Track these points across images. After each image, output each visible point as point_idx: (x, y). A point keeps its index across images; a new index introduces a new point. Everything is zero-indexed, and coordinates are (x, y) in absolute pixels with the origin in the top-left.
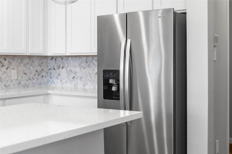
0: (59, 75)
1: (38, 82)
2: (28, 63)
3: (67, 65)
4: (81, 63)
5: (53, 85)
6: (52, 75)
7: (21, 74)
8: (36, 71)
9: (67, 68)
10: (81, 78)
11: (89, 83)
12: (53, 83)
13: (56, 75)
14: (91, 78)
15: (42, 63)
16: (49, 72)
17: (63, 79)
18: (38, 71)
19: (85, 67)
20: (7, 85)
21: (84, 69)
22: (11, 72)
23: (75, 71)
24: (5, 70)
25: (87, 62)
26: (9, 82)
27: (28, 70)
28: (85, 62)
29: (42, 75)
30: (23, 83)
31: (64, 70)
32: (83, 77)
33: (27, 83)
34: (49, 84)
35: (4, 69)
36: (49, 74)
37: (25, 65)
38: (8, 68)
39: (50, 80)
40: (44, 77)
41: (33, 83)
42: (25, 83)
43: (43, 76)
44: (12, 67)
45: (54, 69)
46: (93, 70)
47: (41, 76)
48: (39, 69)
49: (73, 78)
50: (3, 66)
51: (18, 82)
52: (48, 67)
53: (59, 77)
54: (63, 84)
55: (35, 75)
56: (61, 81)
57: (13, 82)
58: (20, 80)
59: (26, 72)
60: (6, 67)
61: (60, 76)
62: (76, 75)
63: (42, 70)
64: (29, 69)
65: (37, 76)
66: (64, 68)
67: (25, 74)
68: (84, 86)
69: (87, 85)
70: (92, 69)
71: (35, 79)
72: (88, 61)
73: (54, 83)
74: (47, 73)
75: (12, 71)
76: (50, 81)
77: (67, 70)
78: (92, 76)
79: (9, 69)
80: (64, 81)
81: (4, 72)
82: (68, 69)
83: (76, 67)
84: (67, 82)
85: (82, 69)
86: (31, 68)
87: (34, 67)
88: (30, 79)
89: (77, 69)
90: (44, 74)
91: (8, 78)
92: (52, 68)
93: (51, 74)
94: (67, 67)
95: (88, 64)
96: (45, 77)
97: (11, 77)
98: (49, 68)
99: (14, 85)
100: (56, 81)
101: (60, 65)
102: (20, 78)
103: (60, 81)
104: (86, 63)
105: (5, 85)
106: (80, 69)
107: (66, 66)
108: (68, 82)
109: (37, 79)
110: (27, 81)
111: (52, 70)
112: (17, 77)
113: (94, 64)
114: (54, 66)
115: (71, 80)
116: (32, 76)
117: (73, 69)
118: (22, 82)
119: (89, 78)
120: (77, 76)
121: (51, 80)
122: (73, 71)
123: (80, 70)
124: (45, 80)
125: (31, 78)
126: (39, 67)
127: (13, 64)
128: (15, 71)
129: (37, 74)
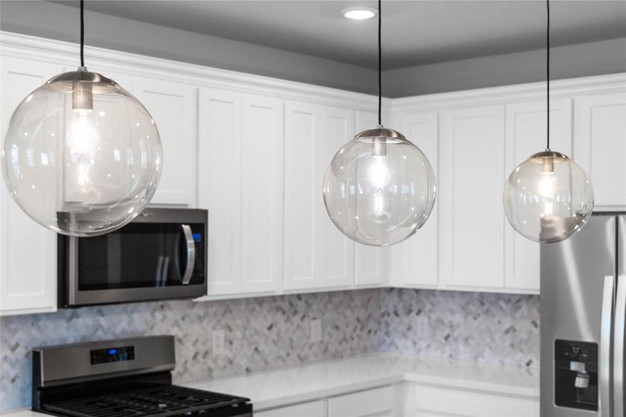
0: (409, 329)
1: (362, 346)
2: (341, 302)
3: (429, 307)
4: (468, 303)
5: (393, 353)
6: (391, 328)
7: (329, 329)
8: (358, 320)
9: (432, 315)
10: (466, 340)
11: (487, 353)
12: (393, 348)
13: (402, 328)
14: (493, 340)
15: (369, 301)
16: (383, 320)
17: (420, 339)
18: (361, 318)
19: (479, 315)
20: (302, 355)
21: (475, 319)
22: (309, 325)
23: (451, 322)
24: (300, 323)
25: (482, 304)
26: (306, 350)
27: (342, 318)
28: (476, 302)
29: (368, 329)
30: (332, 349)
31: (422, 319)
32: (473, 339)
33: (340, 349)
34: (382, 348)
35: (296, 319)
36: (383, 325)
37: (336, 307)
38: (304, 317)
39: (386, 338)
40: (372, 333)
41: (351, 349)
42: (337, 351)
43: (370, 332)
44: (311, 314)
45: (397, 314)
46: (499, 322)
47: (366, 330)
48: (362, 314)
49: (447, 337)
50: (295, 313)
51: (322, 348)
52: (380, 308)
53: (410, 334)
54: (419, 351)
55: (355, 329)
56: (415, 344)
57: (315, 349)
58: (328, 343)
59: (338, 323)
60: (302, 315)
61: (411, 332)
62: (453, 331)
63: (370, 316)
64: (344, 315)
65: (358, 331)
66: (422, 314)
67: (337, 328)
68: (476, 358)
69: (483, 357)
70: (496, 319)
71: (356, 339)
72: (485, 301)
73: (397, 348)
74: (379, 323)
75: (313, 322)
76: (384, 341)
77: (430, 318)
78: (497, 337)
79: (306, 319)
80: (423, 344)
81: (298, 327)
82: (434, 316)
83: (452, 312)
84: (429, 346)
85: (471, 318)
86: (348, 313)
87: (353, 312)
88: (345, 339)
89: (458, 318)
90: (372, 325)
91: (304, 340)
92: (391, 312)
93: (387, 324)
94: (430, 311)
95: (485, 308)
96: (375, 333)
97: (309, 337)
98: (383, 310)
99: (315, 355)
100: (400, 342)
101: (411, 305)
102: (327, 338)
103: (410, 344)
104: (479, 304)
105: (299, 356)
106: (465, 318)
107: (427, 309)
108: (433, 346)
109: (359, 337)
110: (340, 343)
111: (391, 317)
112: (323, 337)
113: (501, 308)
114: (395, 307)
115: (440, 343)
116: (349, 330)
117: (447, 318)
118: (330, 346)
119: (488, 340)
120: (456, 334)
121: (388, 340)
122: (446, 321)
123: (463, 320)
124: (374, 338)
125: (348, 337)
126: (363, 310)
127: (314, 307)
128: (318, 322)
129: (359, 326)
